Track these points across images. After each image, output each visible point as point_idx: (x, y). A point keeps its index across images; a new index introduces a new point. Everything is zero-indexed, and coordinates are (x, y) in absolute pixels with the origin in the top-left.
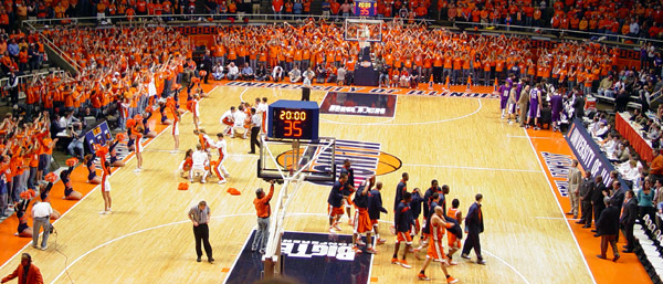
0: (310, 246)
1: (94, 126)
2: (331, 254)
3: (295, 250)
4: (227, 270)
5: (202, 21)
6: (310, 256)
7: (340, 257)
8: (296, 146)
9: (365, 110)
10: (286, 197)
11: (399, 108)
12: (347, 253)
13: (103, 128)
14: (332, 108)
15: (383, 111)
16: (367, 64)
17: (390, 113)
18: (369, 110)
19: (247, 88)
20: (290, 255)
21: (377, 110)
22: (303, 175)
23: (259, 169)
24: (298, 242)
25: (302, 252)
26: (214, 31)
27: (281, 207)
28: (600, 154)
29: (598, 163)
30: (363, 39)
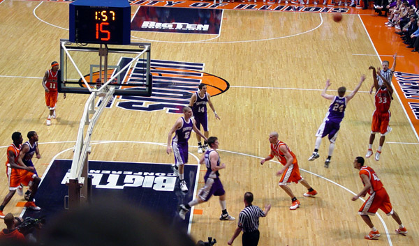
0: (122, 177)
2: (148, 185)
3: (104, 180)
6: (122, 187)
7: (157, 188)
9: (185, 26)
10: (93, 112)
11: (225, 24)
12: (165, 183)
14: (145, 24)
15: (206, 27)
17: (214, 29)
18: (189, 27)
20: (98, 186)
21: (200, 27)
22: (112, 88)
24: (108, 172)
25: (112, 183)
27: (87, 123)
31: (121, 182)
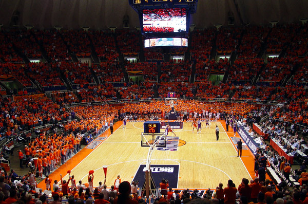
0: (159, 169)
1: (88, 135)
2: (166, 171)
3: (154, 170)
4: (133, 177)
5: (119, 102)
6: (159, 172)
7: (168, 172)
8: (153, 136)
9: (173, 127)
11: (184, 126)
12: (171, 170)
13: (91, 136)
14: (163, 127)
15: (179, 127)
16: (173, 113)
17: (181, 128)
18: (175, 127)
19: (135, 122)
21: (177, 127)
22: (156, 145)
23: (142, 144)
25: (156, 171)
26: (123, 105)
28: (249, 136)
29: (248, 139)
30: (171, 105)
31: (159, 170)
